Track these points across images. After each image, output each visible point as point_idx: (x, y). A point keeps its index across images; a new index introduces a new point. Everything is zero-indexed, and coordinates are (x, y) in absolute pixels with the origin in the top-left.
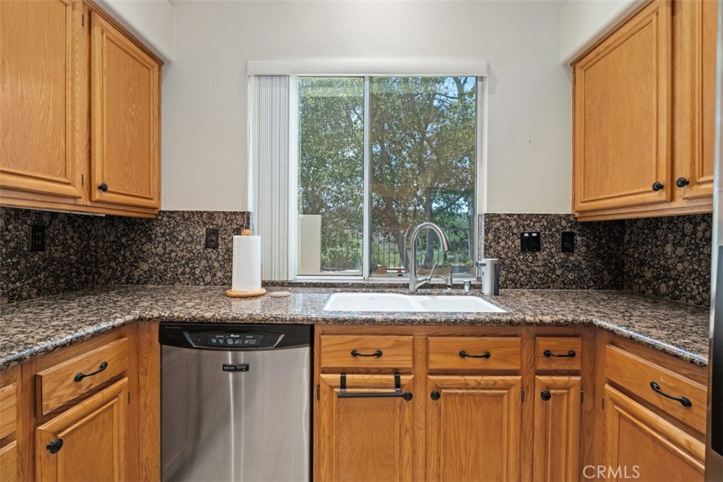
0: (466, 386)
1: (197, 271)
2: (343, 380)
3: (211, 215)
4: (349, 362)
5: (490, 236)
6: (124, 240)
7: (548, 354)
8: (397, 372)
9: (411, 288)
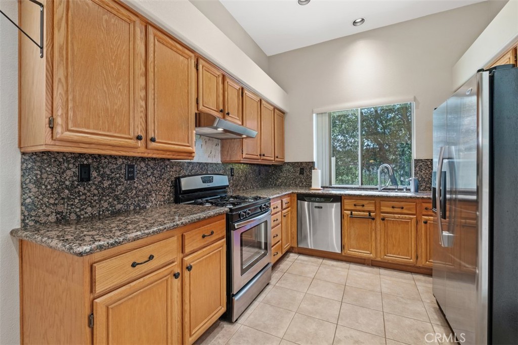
0: (395, 218)
1: (297, 182)
2: (351, 213)
3: (301, 163)
4: (353, 208)
5: (417, 169)
6: (274, 172)
7: (426, 209)
8: (370, 212)
9: (379, 189)
